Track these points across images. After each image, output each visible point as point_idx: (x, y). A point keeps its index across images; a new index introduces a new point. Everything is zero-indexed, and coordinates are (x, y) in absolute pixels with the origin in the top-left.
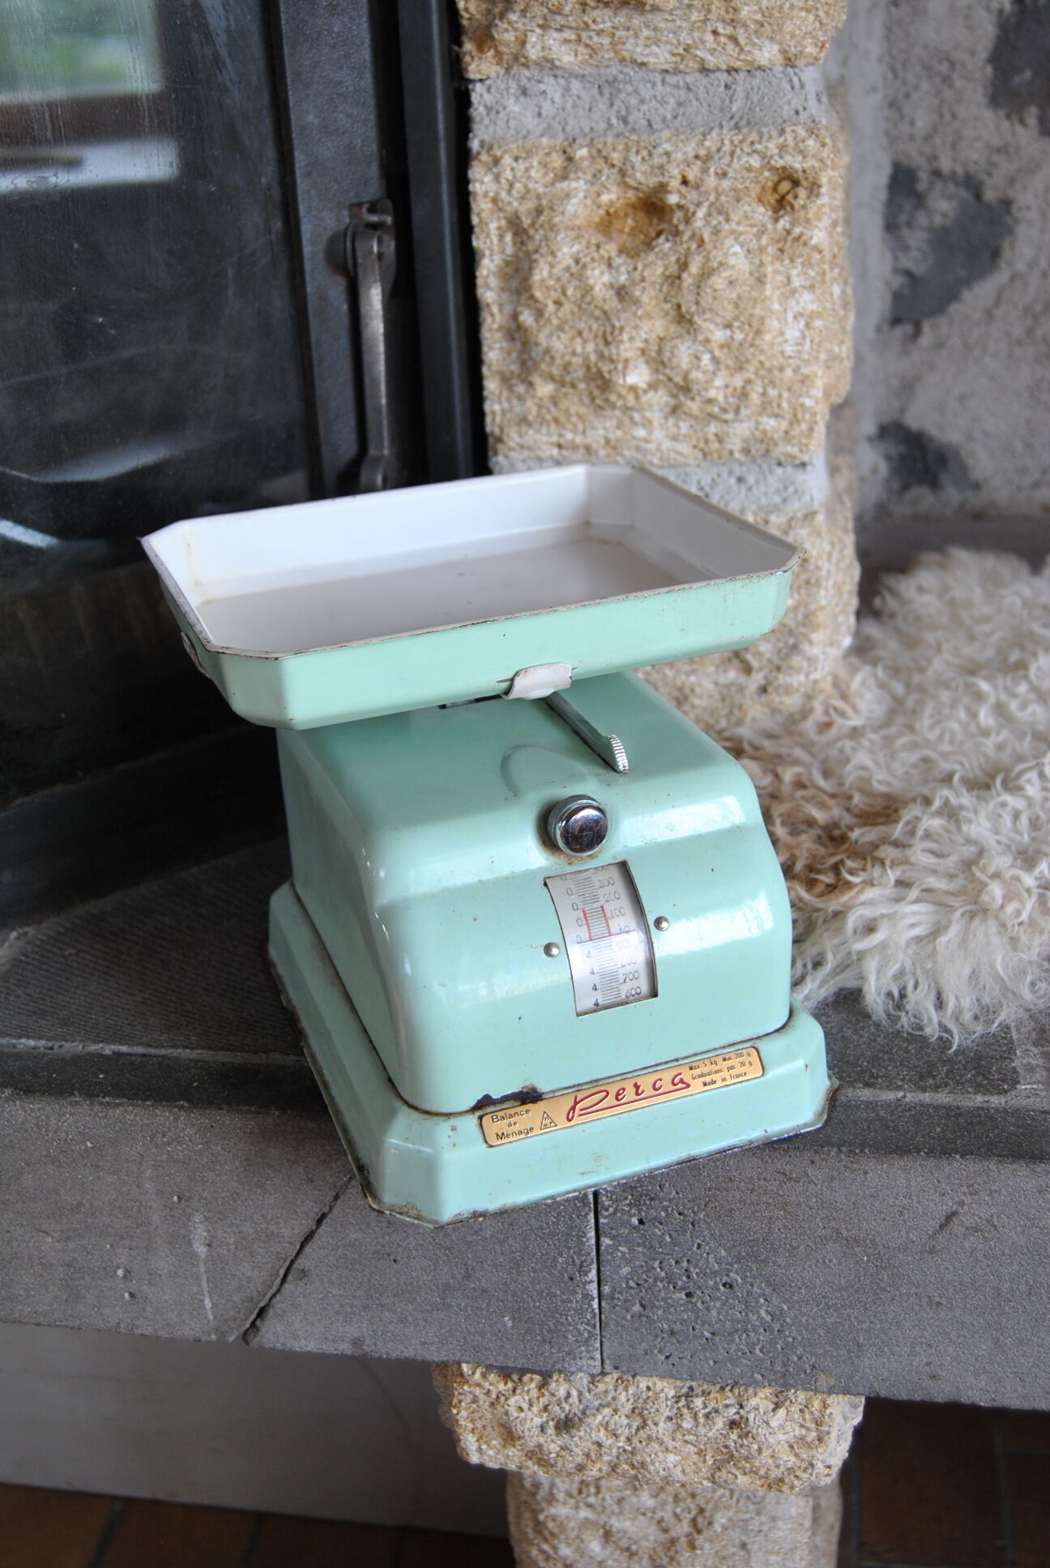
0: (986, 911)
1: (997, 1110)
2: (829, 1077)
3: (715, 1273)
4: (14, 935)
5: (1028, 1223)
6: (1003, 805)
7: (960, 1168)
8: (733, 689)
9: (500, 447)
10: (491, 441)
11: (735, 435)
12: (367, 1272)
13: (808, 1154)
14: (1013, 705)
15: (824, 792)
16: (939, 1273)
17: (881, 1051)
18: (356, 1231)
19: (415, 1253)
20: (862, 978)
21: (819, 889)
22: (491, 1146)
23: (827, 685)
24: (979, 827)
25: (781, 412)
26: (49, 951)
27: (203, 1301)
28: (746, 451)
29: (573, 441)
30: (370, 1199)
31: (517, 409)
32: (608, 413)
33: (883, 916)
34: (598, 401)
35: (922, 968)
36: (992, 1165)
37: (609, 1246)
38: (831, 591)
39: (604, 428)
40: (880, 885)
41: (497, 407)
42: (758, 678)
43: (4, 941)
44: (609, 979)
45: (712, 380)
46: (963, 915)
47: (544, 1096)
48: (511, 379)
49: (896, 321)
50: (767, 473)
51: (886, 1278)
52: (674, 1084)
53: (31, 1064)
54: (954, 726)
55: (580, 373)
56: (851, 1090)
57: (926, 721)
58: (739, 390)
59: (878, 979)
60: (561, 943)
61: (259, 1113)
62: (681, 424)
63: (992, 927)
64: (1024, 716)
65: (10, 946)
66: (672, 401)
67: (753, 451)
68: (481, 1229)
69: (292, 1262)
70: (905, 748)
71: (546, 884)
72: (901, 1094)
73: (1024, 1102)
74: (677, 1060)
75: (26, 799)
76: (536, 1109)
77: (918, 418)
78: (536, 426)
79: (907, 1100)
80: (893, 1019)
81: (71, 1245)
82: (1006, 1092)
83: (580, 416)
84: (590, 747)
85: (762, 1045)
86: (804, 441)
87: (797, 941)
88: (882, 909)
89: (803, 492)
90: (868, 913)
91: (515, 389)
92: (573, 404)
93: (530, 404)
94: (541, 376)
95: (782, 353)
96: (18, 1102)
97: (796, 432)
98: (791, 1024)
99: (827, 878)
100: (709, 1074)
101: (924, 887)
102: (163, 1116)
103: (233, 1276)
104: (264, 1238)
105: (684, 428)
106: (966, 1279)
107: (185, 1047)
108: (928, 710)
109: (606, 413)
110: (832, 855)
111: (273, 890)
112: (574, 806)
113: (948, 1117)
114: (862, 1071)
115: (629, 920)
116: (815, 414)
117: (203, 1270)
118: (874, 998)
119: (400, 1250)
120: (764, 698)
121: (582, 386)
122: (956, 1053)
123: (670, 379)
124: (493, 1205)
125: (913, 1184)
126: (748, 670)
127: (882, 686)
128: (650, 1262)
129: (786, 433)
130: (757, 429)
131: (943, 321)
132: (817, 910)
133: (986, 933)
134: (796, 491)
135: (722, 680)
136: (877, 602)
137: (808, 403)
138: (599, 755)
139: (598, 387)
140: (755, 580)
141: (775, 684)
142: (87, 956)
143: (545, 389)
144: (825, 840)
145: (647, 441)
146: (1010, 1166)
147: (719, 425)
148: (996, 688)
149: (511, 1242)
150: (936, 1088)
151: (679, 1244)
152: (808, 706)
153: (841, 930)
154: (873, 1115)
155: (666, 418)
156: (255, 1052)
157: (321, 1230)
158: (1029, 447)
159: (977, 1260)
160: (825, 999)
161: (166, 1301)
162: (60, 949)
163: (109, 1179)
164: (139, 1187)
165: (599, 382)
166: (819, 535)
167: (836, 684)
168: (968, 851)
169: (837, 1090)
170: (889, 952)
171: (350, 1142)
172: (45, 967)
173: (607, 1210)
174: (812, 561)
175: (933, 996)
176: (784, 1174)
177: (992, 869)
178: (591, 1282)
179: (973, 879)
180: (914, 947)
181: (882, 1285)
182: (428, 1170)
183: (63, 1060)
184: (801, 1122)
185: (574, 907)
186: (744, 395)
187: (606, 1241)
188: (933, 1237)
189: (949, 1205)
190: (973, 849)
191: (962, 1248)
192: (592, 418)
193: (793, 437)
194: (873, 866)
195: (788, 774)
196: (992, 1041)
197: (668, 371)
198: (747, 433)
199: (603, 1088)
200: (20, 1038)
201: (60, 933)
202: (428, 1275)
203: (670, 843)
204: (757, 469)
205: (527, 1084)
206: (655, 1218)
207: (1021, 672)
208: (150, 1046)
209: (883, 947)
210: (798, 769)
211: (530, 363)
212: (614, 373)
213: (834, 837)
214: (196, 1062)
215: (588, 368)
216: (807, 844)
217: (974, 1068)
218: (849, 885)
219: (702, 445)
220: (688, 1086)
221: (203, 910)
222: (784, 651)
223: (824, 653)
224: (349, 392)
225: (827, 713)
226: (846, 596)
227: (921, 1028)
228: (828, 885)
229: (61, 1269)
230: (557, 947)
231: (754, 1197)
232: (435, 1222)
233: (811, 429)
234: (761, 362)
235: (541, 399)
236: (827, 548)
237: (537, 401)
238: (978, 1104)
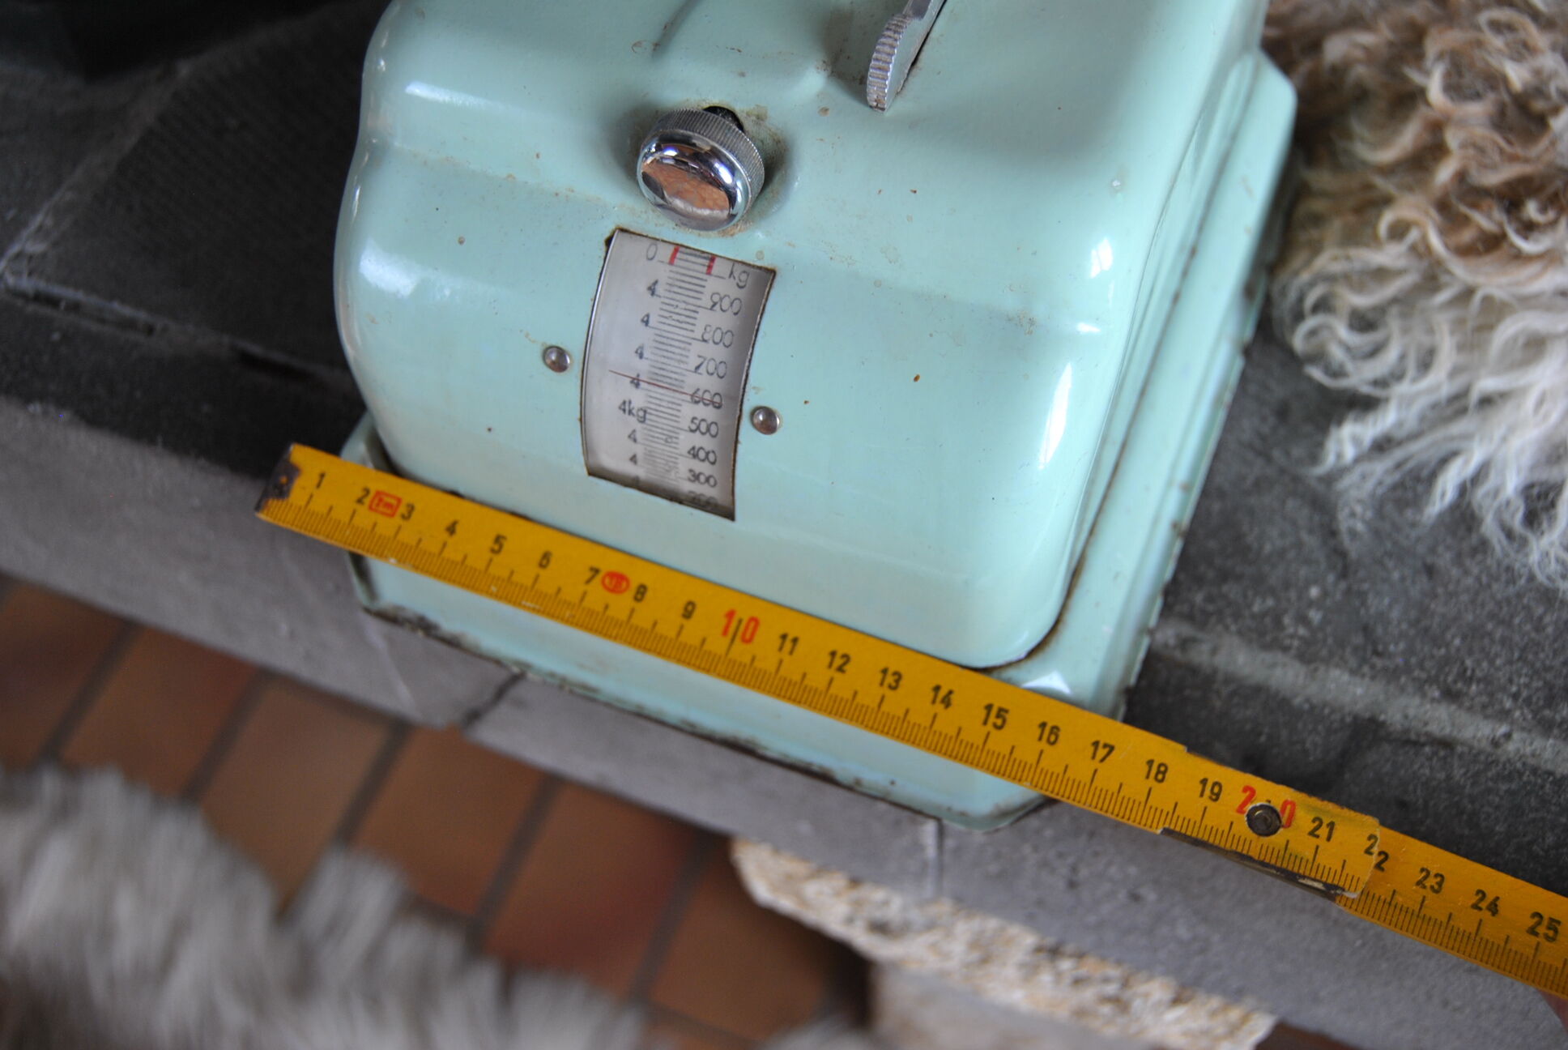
17: (1492, 616)
21: (1468, 237)
26: (200, 119)
56: (1417, 701)
72: (1503, 729)
79: (1510, 747)
114: (1446, 661)
153: (1483, 341)
172: (183, 150)
183: (160, 361)
200: (111, 298)
201: (224, 81)
228: (1483, 237)
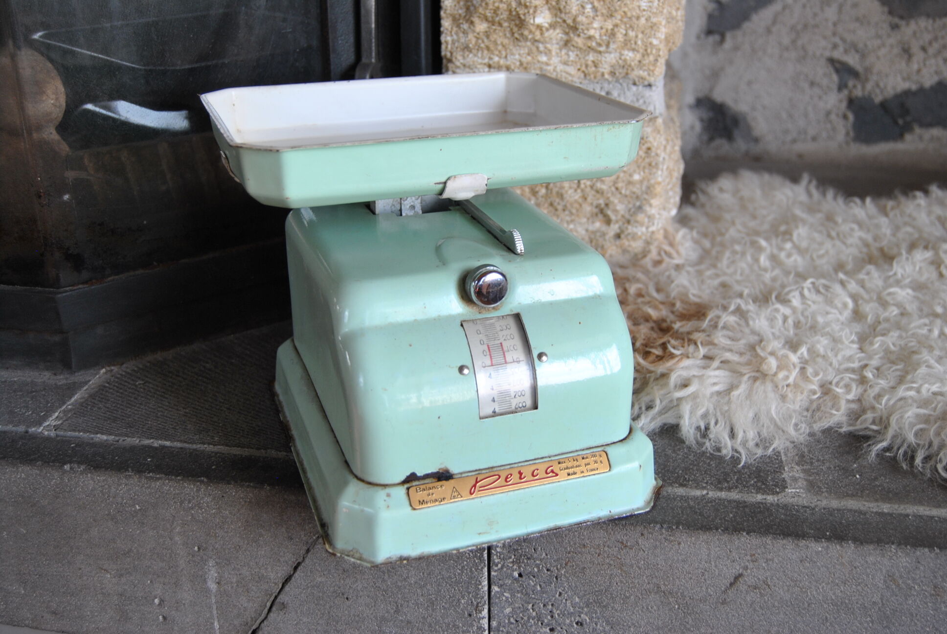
0: (765, 375)
1: (772, 504)
2: (656, 479)
3: (571, 614)
4: (104, 370)
5: (792, 584)
6: (777, 310)
7: (746, 542)
8: (598, 234)
9: (450, 65)
10: (444, 61)
11: (605, 62)
12: (327, 606)
13: (639, 529)
14: (783, 255)
15: (657, 300)
16: (728, 619)
17: (692, 464)
18: (321, 576)
19: (361, 593)
20: (680, 417)
21: (652, 358)
22: (414, 509)
23: (660, 236)
24: (760, 323)
25: (637, 48)
26: (126, 382)
27: (213, 624)
28: (613, 73)
29: (498, 62)
30: (327, 546)
31: (463, 40)
32: (522, 44)
33: (694, 376)
34: (516, 35)
35: (720, 410)
36: (768, 540)
37: (498, 592)
38: (665, 173)
39: (519, 54)
40: (693, 357)
41: (449, 39)
42: (614, 228)
43: (96, 374)
44: (504, 396)
45: (592, 23)
46: (749, 378)
47: (454, 477)
48: (459, 20)
49: (709, 32)
50: (626, 90)
51: (690, 622)
52: (547, 473)
53: (101, 450)
54: (744, 265)
55: (505, 15)
56: (671, 488)
57: (725, 262)
58: (609, 32)
59: (690, 418)
60: (470, 366)
61: (256, 488)
62: (571, 53)
63: (769, 386)
64: (790, 262)
65: (100, 377)
66: (565, 37)
67: (617, 74)
68: (408, 577)
69: (276, 597)
70: (710, 278)
71: (462, 325)
73: (791, 500)
74: (550, 456)
75: (117, 277)
76: (447, 485)
77: (721, 94)
78: (474, 51)
79: (709, 496)
80: (700, 444)
81: (123, 580)
82: (778, 493)
83: (503, 46)
84: (498, 240)
85: (611, 450)
86: (651, 68)
87: (636, 392)
88: (695, 372)
89: (649, 103)
90: (685, 374)
91: (462, 26)
92: (500, 37)
93: (471, 36)
94: (479, 17)
95: (639, 7)
96: (89, 475)
97: (646, 62)
98: (631, 437)
99: (658, 352)
100: (572, 467)
101: (723, 359)
102: (189, 488)
103: (235, 606)
104: (257, 579)
105: (572, 56)
106: (747, 624)
107: (209, 444)
108: (727, 254)
109: (520, 44)
110: (661, 338)
111: (279, 343)
112: (484, 270)
113: (737, 507)
114: (678, 477)
115: (520, 354)
116: (659, 50)
117: (214, 601)
118: (688, 429)
119: (351, 591)
120: (618, 242)
121: (506, 24)
122: (743, 467)
123: (564, 21)
124: (414, 553)
125: (713, 553)
126: (608, 221)
127: (696, 242)
128: (526, 605)
129: (640, 62)
130: (620, 59)
131: (739, 33)
132: (650, 372)
133: (764, 390)
134: (645, 102)
135: (591, 228)
136: (693, 197)
137: (655, 42)
138: (505, 245)
139: (516, 25)
140: (617, 127)
141: (626, 233)
142: (151, 386)
143: (481, 27)
144: (656, 329)
145: (547, 64)
146: (781, 541)
147: (595, 54)
148: (771, 245)
149: (429, 587)
150: (729, 489)
151: (546, 592)
152: (647, 249)
153: (666, 385)
154: (686, 504)
155: (561, 50)
156: (258, 449)
157: (296, 575)
158: (791, 116)
159: (755, 610)
160: (653, 430)
161: (188, 623)
162: (133, 380)
163: (151, 533)
164: (171, 539)
165: (517, 22)
166: (659, 132)
167: (666, 236)
168: (753, 339)
169: (661, 487)
170: (698, 400)
171: (317, 508)
172: (121, 391)
173: (497, 565)
174: (653, 149)
175: (728, 429)
176: (622, 543)
177: (770, 349)
178: (483, 618)
179: (757, 355)
180: (715, 398)
181: (688, 626)
182: (368, 524)
183: (124, 448)
184: (635, 506)
185: (482, 343)
186: (613, 34)
187: (495, 589)
188: (725, 592)
189: (737, 569)
190: (756, 338)
191: (745, 601)
192: (511, 47)
193: (644, 65)
194: (689, 345)
195: (633, 289)
196: (768, 460)
197: (563, 15)
198: (614, 61)
199: (496, 473)
200: (97, 434)
201: (134, 371)
202: (370, 610)
203: (551, 304)
204: (619, 86)
205: (442, 466)
206: (530, 573)
207: (787, 237)
208: (185, 442)
209: (694, 396)
210: (640, 286)
211: (472, 8)
212: (527, 15)
213: (663, 328)
214: (216, 453)
215: (510, 11)
216: (644, 330)
217: (756, 477)
218: (672, 356)
219: (583, 68)
220: (557, 475)
221: (233, 361)
222: (633, 210)
223: (659, 214)
224: (350, 19)
225: (659, 254)
226: (674, 180)
227: (719, 450)
228: (657, 356)
229: (116, 597)
230: (467, 368)
231: (600, 559)
232: (372, 562)
233: (656, 60)
234: (624, 12)
235: (478, 34)
236: (664, 143)
237: (475, 34)
238: (759, 500)
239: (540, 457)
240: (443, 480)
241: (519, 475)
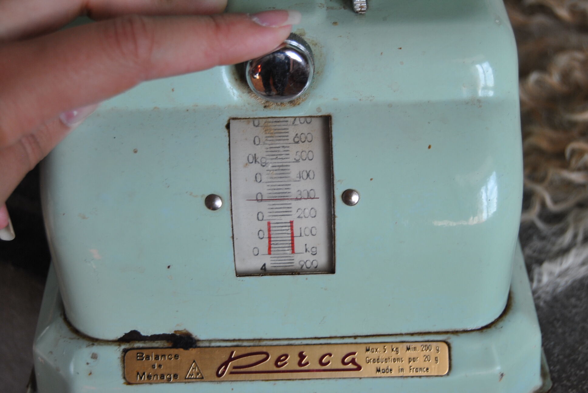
2: (543, 375)
22: (129, 383)
47: (199, 344)
52: (343, 363)
60: (226, 196)
71: (228, 127)
74: (355, 337)
76: (186, 356)
85: (458, 342)
98: (501, 324)
100: (386, 360)
199: (264, 350)
205: (181, 328)
220: (359, 368)
239: (339, 335)
240: (181, 347)
241: (298, 359)
